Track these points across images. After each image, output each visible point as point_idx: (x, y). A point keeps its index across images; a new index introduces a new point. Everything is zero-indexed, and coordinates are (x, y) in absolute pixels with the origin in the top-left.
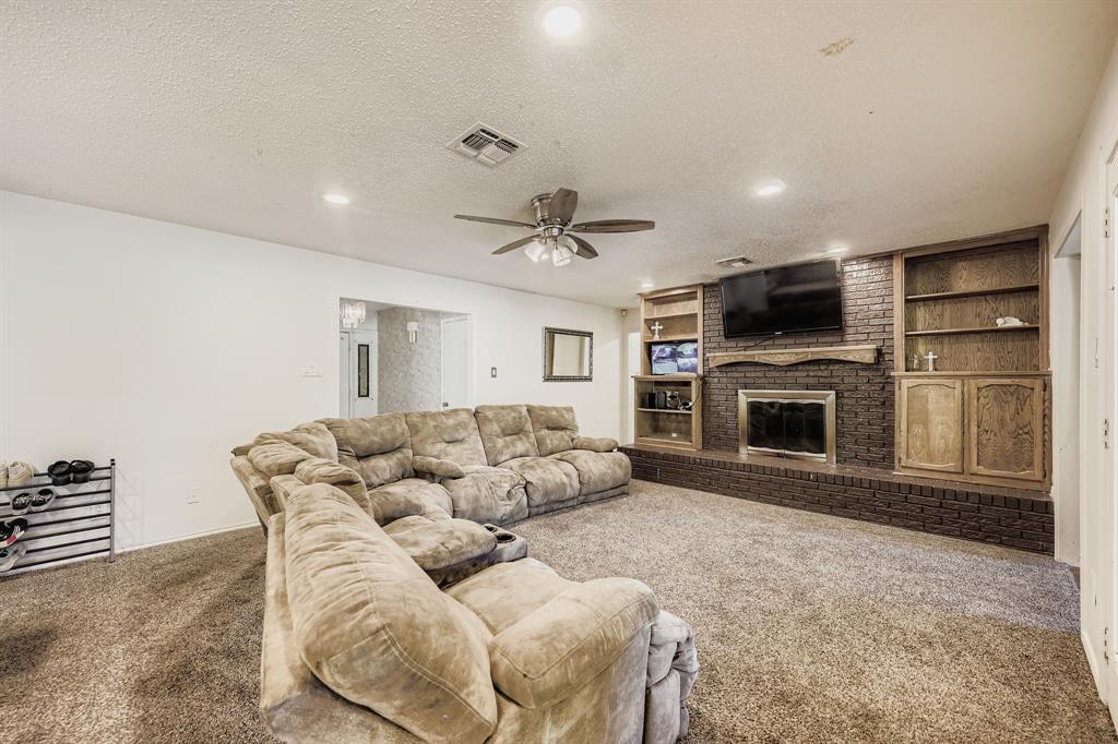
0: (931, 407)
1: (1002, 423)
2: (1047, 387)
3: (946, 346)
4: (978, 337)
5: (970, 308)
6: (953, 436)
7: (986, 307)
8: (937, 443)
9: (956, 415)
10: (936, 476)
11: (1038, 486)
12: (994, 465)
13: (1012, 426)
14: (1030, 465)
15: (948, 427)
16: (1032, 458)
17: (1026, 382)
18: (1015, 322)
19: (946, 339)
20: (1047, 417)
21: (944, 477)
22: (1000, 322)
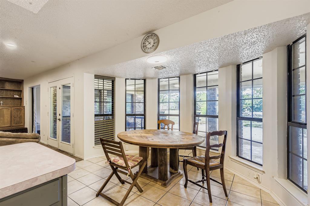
0: (5, 113)
1: (17, 115)
2: (24, 109)
3: (4, 100)
4: (10, 98)
5: (9, 92)
6: (9, 119)
7: (12, 93)
8: (6, 121)
9: (10, 114)
10: (5, 128)
11: (23, 126)
12: (16, 124)
13: (19, 116)
14: (22, 123)
15: (8, 117)
16: (22, 121)
17: (21, 108)
18: (17, 97)
19: (4, 98)
20: (24, 114)
21: (7, 128)
22: (15, 96)
